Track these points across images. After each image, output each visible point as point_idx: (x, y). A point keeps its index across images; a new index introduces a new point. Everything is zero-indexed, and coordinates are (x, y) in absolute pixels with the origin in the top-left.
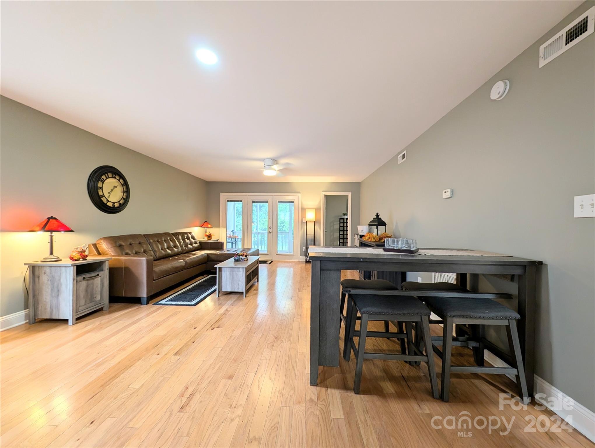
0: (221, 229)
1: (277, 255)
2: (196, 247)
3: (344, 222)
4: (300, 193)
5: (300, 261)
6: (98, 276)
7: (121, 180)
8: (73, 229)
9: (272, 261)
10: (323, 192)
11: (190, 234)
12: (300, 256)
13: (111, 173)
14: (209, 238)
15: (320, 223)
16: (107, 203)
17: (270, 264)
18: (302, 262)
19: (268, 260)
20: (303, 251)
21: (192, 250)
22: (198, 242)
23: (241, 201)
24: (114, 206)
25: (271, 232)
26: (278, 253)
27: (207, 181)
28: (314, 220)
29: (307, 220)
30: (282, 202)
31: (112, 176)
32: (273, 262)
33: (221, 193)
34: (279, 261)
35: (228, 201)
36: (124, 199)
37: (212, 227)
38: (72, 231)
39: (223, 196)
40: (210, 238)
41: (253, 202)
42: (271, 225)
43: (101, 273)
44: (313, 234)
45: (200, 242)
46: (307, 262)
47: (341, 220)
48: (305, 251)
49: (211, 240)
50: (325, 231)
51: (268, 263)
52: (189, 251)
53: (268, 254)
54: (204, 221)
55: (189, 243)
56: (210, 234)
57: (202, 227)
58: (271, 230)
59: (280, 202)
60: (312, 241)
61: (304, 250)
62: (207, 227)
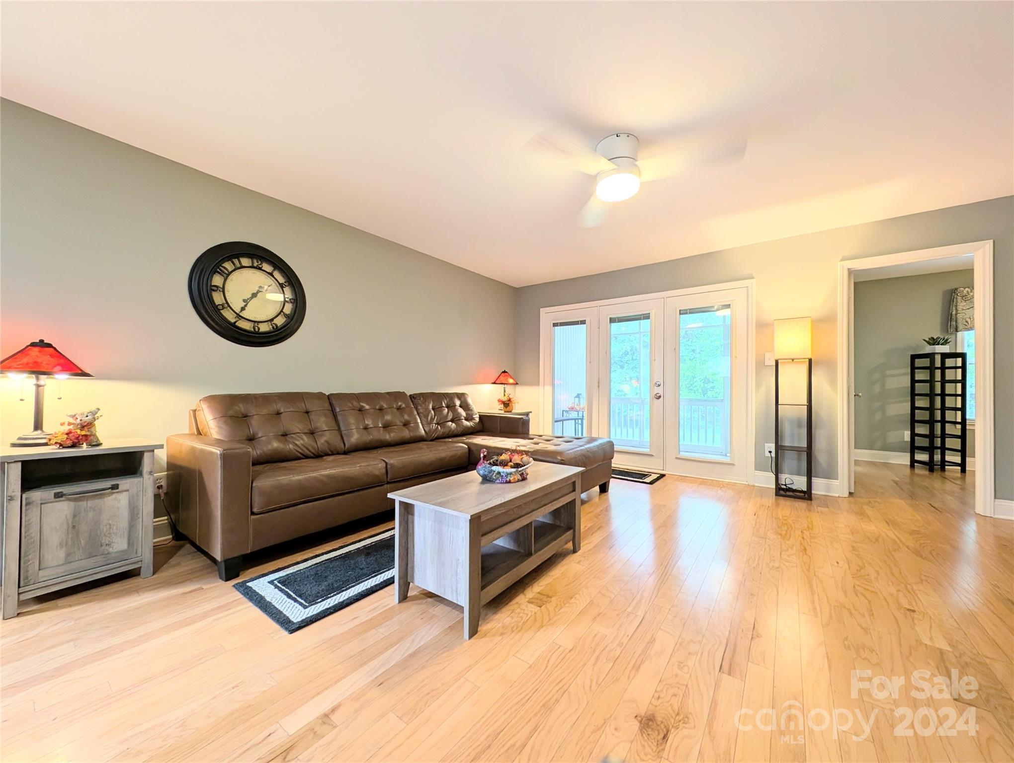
0: (541, 387)
1: (677, 458)
2: (467, 428)
3: (931, 368)
4: (753, 278)
5: (756, 485)
6: (117, 490)
7: (277, 274)
8: (88, 371)
9: (662, 476)
10: (843, 263)
11: (459, 399)
12: (756, 470)
13: (249, 258)
14: (506, 408)
15: (830, 365)
16: (235, 322)
17: (651, 483)
18: (762, 491)
19: (650, 470)
20: (768, 454)
21: (455, 432)
22: (478, 416)
23: (583, 322)
24: (257, 330)
25: (660, 397)
26: (683, 454)
27: (515, 288)
28: (810, 357)
29: (777, 358)
30: (692, 311)
31: (253, 263)
32: (664, 478)
33: (541, 309)
34: (682, 479)
35: (555, 325)
36: (286, 315)
37: (517, 384)
38: (84, 374)
39: (547, 315)
40: (508, 409)
41: (612, 320)
42: (658, 378)
43: (125, 483)
44: (805, 401)
45: (481, 417)
46: (782, 492)
47: (917, 361)
48: (773, 455)
49: (511, 412)
50: (853, 393)
51: (648, 480)
52: (445, 435)
53: (652, 455)
54: (502, 371)
55: (450, 417)
56: (509, 400)
57: (494, 383)
58: (659, 390)
59: (682, 312)
60: (799, 426)
61: (770, 452)
62: (506, 384)
